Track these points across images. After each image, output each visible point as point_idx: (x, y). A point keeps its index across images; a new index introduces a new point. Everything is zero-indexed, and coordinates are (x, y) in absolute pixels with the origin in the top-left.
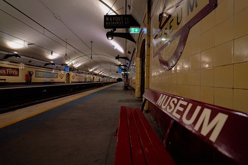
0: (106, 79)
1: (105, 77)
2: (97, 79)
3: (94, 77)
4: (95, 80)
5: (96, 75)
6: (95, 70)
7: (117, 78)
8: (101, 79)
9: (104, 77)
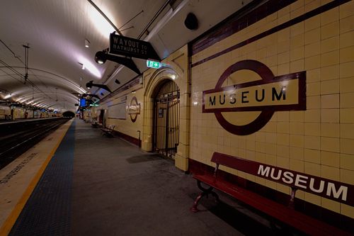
0: (39, 113)
1: (39, 109)
2: (19, 113)
3: (12, 111)
4: (15, 116)
5: (19, 105)
6: (17, 96)
7: (64, 110)
8: (30, 113)
9: (35, 109)
